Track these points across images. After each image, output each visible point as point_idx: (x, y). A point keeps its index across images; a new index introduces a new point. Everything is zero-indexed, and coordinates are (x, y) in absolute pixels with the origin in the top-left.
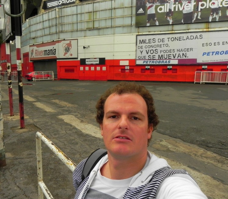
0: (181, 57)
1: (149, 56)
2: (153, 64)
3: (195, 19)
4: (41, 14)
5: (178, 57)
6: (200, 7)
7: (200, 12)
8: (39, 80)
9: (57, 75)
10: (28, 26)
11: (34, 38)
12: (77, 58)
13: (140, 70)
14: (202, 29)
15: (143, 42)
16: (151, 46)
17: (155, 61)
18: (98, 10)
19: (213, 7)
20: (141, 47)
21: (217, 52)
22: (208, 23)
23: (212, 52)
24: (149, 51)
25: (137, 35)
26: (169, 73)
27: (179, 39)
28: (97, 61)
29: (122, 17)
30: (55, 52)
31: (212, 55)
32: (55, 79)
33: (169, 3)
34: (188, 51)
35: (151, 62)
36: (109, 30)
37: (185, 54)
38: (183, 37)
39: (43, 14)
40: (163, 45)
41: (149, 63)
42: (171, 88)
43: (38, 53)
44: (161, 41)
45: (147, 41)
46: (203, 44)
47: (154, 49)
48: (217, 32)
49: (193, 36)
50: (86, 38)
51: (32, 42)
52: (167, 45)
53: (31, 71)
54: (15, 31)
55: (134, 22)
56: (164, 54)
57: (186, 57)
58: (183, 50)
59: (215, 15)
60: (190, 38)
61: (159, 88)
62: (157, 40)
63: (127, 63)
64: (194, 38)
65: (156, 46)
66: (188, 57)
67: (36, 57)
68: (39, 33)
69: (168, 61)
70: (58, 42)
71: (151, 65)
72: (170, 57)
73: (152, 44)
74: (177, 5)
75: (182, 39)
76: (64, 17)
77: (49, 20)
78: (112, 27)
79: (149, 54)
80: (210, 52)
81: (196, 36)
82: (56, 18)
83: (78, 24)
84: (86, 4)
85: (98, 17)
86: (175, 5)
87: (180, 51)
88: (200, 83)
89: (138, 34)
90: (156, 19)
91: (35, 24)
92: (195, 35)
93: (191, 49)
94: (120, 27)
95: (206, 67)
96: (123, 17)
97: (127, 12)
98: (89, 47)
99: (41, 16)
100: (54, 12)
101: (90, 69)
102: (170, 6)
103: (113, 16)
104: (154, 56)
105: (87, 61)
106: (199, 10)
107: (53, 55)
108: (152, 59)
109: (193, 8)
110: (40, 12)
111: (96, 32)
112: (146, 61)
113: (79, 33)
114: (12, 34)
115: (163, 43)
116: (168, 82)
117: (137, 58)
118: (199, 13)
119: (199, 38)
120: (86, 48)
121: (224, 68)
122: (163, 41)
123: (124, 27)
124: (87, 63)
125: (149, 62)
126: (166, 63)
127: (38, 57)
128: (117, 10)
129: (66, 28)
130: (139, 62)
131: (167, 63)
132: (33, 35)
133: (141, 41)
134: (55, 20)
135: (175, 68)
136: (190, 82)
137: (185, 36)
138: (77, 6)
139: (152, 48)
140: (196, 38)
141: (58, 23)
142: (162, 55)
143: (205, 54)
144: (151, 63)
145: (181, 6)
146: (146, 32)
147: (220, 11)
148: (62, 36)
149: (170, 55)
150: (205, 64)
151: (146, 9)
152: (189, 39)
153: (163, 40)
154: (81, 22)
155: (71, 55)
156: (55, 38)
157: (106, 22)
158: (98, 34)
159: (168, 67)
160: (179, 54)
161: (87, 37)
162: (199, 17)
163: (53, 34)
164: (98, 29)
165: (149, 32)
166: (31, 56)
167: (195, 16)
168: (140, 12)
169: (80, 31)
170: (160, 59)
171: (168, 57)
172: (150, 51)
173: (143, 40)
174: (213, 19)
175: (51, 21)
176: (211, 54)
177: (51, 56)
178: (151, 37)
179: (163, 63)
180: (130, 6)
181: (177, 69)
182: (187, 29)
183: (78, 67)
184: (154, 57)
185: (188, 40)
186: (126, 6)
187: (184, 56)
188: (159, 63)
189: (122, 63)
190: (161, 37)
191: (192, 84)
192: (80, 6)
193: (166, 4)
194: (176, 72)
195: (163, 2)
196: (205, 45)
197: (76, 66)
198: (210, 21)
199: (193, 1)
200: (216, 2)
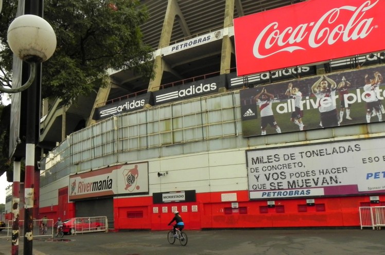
0: (328, 184)
1: (271, 184)
2: (279, 196)
3: (341, 120)
4: (91, 126)
5: (323, 182)
6: (347, 102)
7: (348, 108)
8: (82, 232)
9: (113, 223)
10: (69, 145)
11: (77, 164)
12: (148, 193)
13: (258, 209)
14: (356, 135)
15: (259, 160)
16: (273, 166)
17: (283, 191)
18: (180, 115)
19: (368, 100)
20: (256, 170)
22: (365, 126)
23: (383, 172)
24: (271, 175)
25: (247, 151)
26: (312, 212)
27: (320, 153)
28: (181, 196)
29: (219, 124)
30: (111, 183)
31: (384, 176)
32: (109, 231)
33: (294, 98)
34: (338, 173)
35: (276, 194)
36: (200, 144)
37: (334, 178)
38: (326, 149)
39: (92, 127)
40: (293, 165)
41: (272, 196)
42: (319, 239)
43: (82, 187)
44: (290, 158)
45: (265, 160)
46: (364, 160)
47: (278, 171)
49: (344, 148)
50: (161, 159)
51: (74, 170)
52: (300, 164)
53: (70, 218)
55: (239, 131)
56: (297, 179)
57: (337, 182)
58: (330, 172)
59: (374, 113)
60: (338, 151)
62: (281, 157)
63: (233, 197)
64: (346, 150)
65: (282, 167)
66: (340, 182)
67: (79, 194)
68: (86, 156)
69: (305, 190)
70: (116, 167)
71: (276, 200)
72: (308, 185)
73: (274, 164)
74: (308, 101)
75: (325, 153)
76: (126, 129)
77: (102, 134)
78: (203, 140)
79: (271, 180)
80: (379, 173)
81: (349, 146)
82: (113, 131)
83: (149, 138)
84: (161, 108)
85: (180, 126)
86: (304, 102)
87: (325, 172)
88: (372, 228)
89: (247, 148)
90: (275, 123)
91: (81, 142)
92: (346, 145)
93: (345, 169)
94: (217, 139)
95: (377, 198)
96: (221, 124)
97: (228, 116)
98: (167, 173)
99: (90, 130)
100: (110, 123)
101: (170, 210)
102: (296, 102)
103: (204, 122)
104: (281, 183)
105: (164, 198)
106: (346, 106)
107: (108, 190)
108: (277, 188)
109: (335, 104)
110: (88, 124)
111: (177, 149)
112: (267, 192)
113: (150, 152)
114: (19, 141)
115: (293, 161)
116: (311, 228)
117: (251, 189)
118: (347, 110)
119: (354, 150)
120: (162, 175)
122: (293, 158)
123: (223, 138)
124: (164, 200)
125: (272, 194)
126: (304, 194)
127: (83, 193)
128: (210, 114)
129: (129, 145)
130: (254, 195)
131: (305, 195)
132: (76, 159)
133: (255, 159)
134: (111, 134)
135: (320, 202)
136: (352, 228)
137: (329, 148)
139: (275, 171)
140: (349, 150)
141: (116, 138)
142: (294, 182)
143: (370, 175)
144: (276, 196)
145: (315, 102)
146: (261, 145)
147: (382, 106)
148: (123, 158)
149: (308, 180)
150: (374, 194)
151: (258, 110)
152: (337, 153)
153: (292, 156)
154: (154, 135)
155: (138, 188)
156: (111, 162)
157: (193, 133)
158: (182, 153)
159: (308, 201)
160: (324, 178)
161: (164, 158)
162: (348, 117)
163: (108, 156)
164: (182, 144)
165: (267, 144)
166: (72, 193)
167: (342, 115)
168: (248, 115)
169: (150, 149)
170: (292, 188)
171: (304, 183)
172: (273, 175)
173: (257, 158)
174: (372, 118)
175: (105, 136)
176: (381, 175)
177: (104, 190)
178: (272, 153)
179: (298, 194)
180: (231, 106)
181: (324, 204)
182: (331, 136)
183: (149, 208)
184: (280, 184)
185: (335, 153)
186: (225, 107)
187: (333, 181)
188: (289, 195)
189: (225, 198)
190: (289, 151)
191: (357, 230)
192: (151, 112)
193: (289, 101)
194: (324, 210)
195: (284, 98)
196: (367, 160)
197: (147, 206)
198: (368, 121)
199: (333, 93)
200: (371, 93)
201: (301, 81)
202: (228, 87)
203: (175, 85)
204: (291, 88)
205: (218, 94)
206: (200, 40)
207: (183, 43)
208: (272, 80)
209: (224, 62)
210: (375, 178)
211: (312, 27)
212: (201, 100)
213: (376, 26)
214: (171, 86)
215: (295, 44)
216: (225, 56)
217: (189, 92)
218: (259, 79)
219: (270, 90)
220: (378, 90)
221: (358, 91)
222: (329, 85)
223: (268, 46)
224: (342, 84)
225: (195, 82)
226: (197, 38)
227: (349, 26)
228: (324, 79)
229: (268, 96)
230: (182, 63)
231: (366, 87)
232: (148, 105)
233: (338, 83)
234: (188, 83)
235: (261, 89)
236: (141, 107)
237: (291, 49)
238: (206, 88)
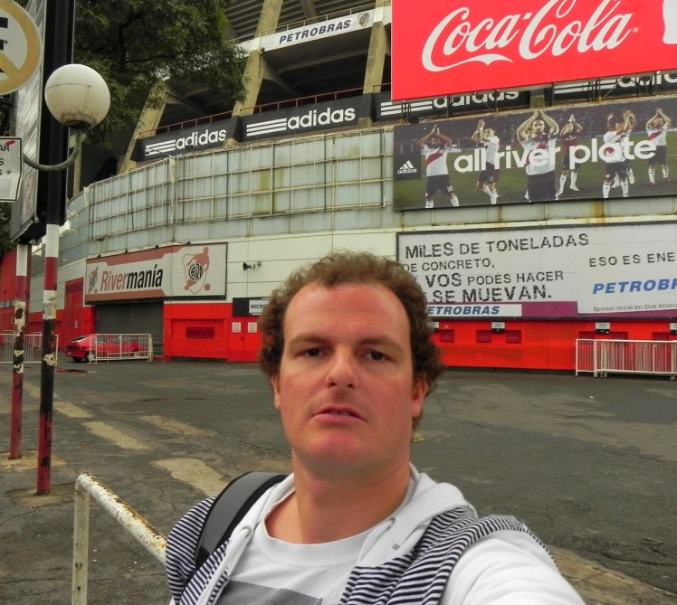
0: (530, 298)
1: (434, 293)
2: (447, 315)
3: (561, 190)
4: (127, 172)
5: (522, 295)
6: (573, 160)
7: (575, 171)
8: (108, 358)
9: (161, 345)
10: (87, 205)
11: (101, 240)
12: (224, 298)
14: (584, 217)
15: (417, 251)
16: (441, 263)
17: (454, 306)
18: (287, 164)
19: (609, 159)
20: (412, 268)
21: (633, 283)
22: (599, 203)
23: (620, 284)
24: (436, 279)
25: (399, 234)
26: (499, 343)
27: (521, 245)
29: (354, 184)
30: (161, 277)
31: (622, 290)
32: (154, 359)
33: (486, 147)
34: (548, 280)
35: (442, 310)
36: (319, 217)
37: (540, 288)
38: (532, 240)
39: (131, 174)
40: (474, 263)
41: (435, 314)
42: (502, 387)
43: (108, 281)
44: (470, 251)
45: (429, 251)
46: (592, 261)
47: (449, 272)
48: (628, 228)
49: (561, 238)
50: (251, 239)
51: (95, 250)
52: (486, 263)
53: (87, 333)
54: (45, 211)
55: (388, 199)
56: (480, 287)
57: (544, 296)
58: (535, 277)
59: (617, 183)
60: (551, 243)
61: (469, 387)
62: (456, 247)
64: (565, 242)
65: (456, 264)
66: (550, 297)
67: (104, 292)
68: (118, 226)
69: (491, 307)
70: (171, 249)
71: (442, 320)
72: (496, 297)
73: (444, 259)
74: (508, 154)
75: (529, 246)
76: (191, 182)
77: (148, 189)
78: (325, 211)
79: (436, 286)
80: (614, 284)
81: (570, 236)
82: (168, 184)
83: (231, 200)
84: (255, 148)
85: (286, 183)
86: (502, 154)
87: (526, 278)
88: (593, 373)
89: (400, 230)
90: (450, 189)
91: (108, 200)
92: (564, 234)
93: (559, 274)
94: (349, 210)
95: (607, 326)
96: (357, 183)
97: (370, 170)
98: (259, 265)
99: (127, 180)
100: (162, 169)
102: (488, 155)
103: (328, 180)
104: (451, 292)
105: (253, 306)
106: (572, 167)
107: (155, 288)
108: (444, 301)
109: (553, 162)
110: (123, 168)
111: (280, 224)
113: (231, 225)
114: (37, 219)
115: (476, 256)
116: (495, 369)
118: (573, 174)
119: (577, 243)
120: (249, 267)
121: (660, 329)
122: (475, 251)
123: (359, 209)
124: (251, 311)
125: (436, 310)
126: (488, 313)
127: (111, 291)
128: (340, 166)
129: (195, 212)
131: (491, 315)
132: (99, 230)
133: (412, 249)
134: (164, 189)
135: (514, 327)
137: (537, 237)
138: (228, 152)
139: (443, 271)
140: (569, 242)
141: (172, 197)
142: (474, 291)
143: (599, 287)
144: (442, 314)
145: (521, 157)
146: (424, 225)
147: (631, 171)
148: (183, 234)
149: (498, 289)
150: (603, 319)
152: (550, 246)
153: (473, 248)
154: (240, 195)
155: (207, 287)
156: (162, 239)
157: (309, 197)
158: (287, 231)
159: (494, 325)
160: (524, 288)
161: (255, 238)
162: (573, 186)
163: (156, 228)
164: (288, 215)
165: (433, 225)
166: (90, 289)
167: (563, 183)
168: (405, 172)
169: (232, 220)
170: (470, 302)
171: (491, 295)
172: (439, 279)
173: (416, 248)
174: (612, 191)
175: (152, 193)
176: (618, 288)
177: (147, 288)
178: (442, 239)
179: (478, 313)
180: (378, 153)
181: (519, 332)
182: (542, 217)
183: (225, 322)
184: (450, 294)
185: (546, 247)
186: (367, 154)
187: (538, 294)
188: (464, 313)
190: (469, 239)
191: (568, 377)
192: (237, 154)
193: (477, 151)
194: (519, 342)
195: (469, 145)
196: (598, 262)
197: (221, 321)
198: (606, 196)
199: (552, 143)
200: (616, 146)
201: (499, 118)
202: (375, 117)
203: (282, 106)
204: (481, 129)
205: (356, 131)
206: (331, 28)
207: (301, 29)
208: (452, 111)
209: (370, 71)
210: (607, 292)
211: (528, 21)
212: (325, 139)
213: (636, 30)
214: (274, 107)
215: (496, 50)
216: (373, 61)
217: (306, 121)
218: (431, 107)
219: (445, 129)
220: (627, 143)
221: (594, 141)
222: (547, 128)
223: (448, 50)
224: (568, 128)
225: (318, 104)
226: (327, 23)
227: (591, 26)
228: (540, 118)
229: (441, 139)
230: (296, 67)
231: (609, 136)
232: (231, 141)
233: (562, 125)
234: (306, 104)
235: (430, 126)
236: (219, 144)
237: (488, 59)
238: (337, 116)
